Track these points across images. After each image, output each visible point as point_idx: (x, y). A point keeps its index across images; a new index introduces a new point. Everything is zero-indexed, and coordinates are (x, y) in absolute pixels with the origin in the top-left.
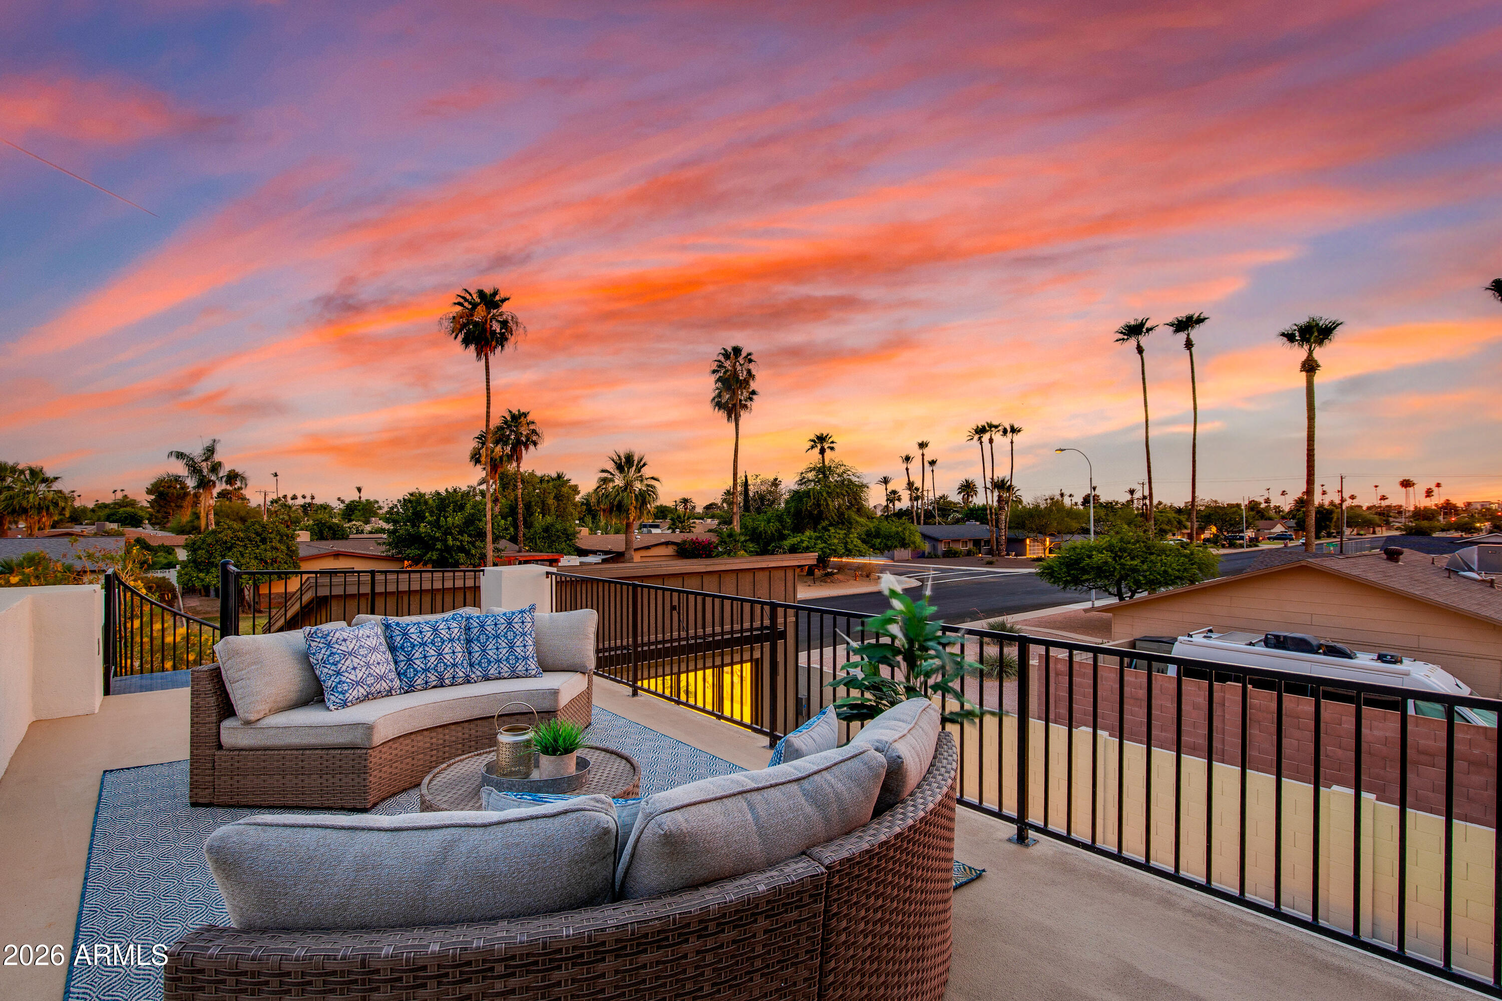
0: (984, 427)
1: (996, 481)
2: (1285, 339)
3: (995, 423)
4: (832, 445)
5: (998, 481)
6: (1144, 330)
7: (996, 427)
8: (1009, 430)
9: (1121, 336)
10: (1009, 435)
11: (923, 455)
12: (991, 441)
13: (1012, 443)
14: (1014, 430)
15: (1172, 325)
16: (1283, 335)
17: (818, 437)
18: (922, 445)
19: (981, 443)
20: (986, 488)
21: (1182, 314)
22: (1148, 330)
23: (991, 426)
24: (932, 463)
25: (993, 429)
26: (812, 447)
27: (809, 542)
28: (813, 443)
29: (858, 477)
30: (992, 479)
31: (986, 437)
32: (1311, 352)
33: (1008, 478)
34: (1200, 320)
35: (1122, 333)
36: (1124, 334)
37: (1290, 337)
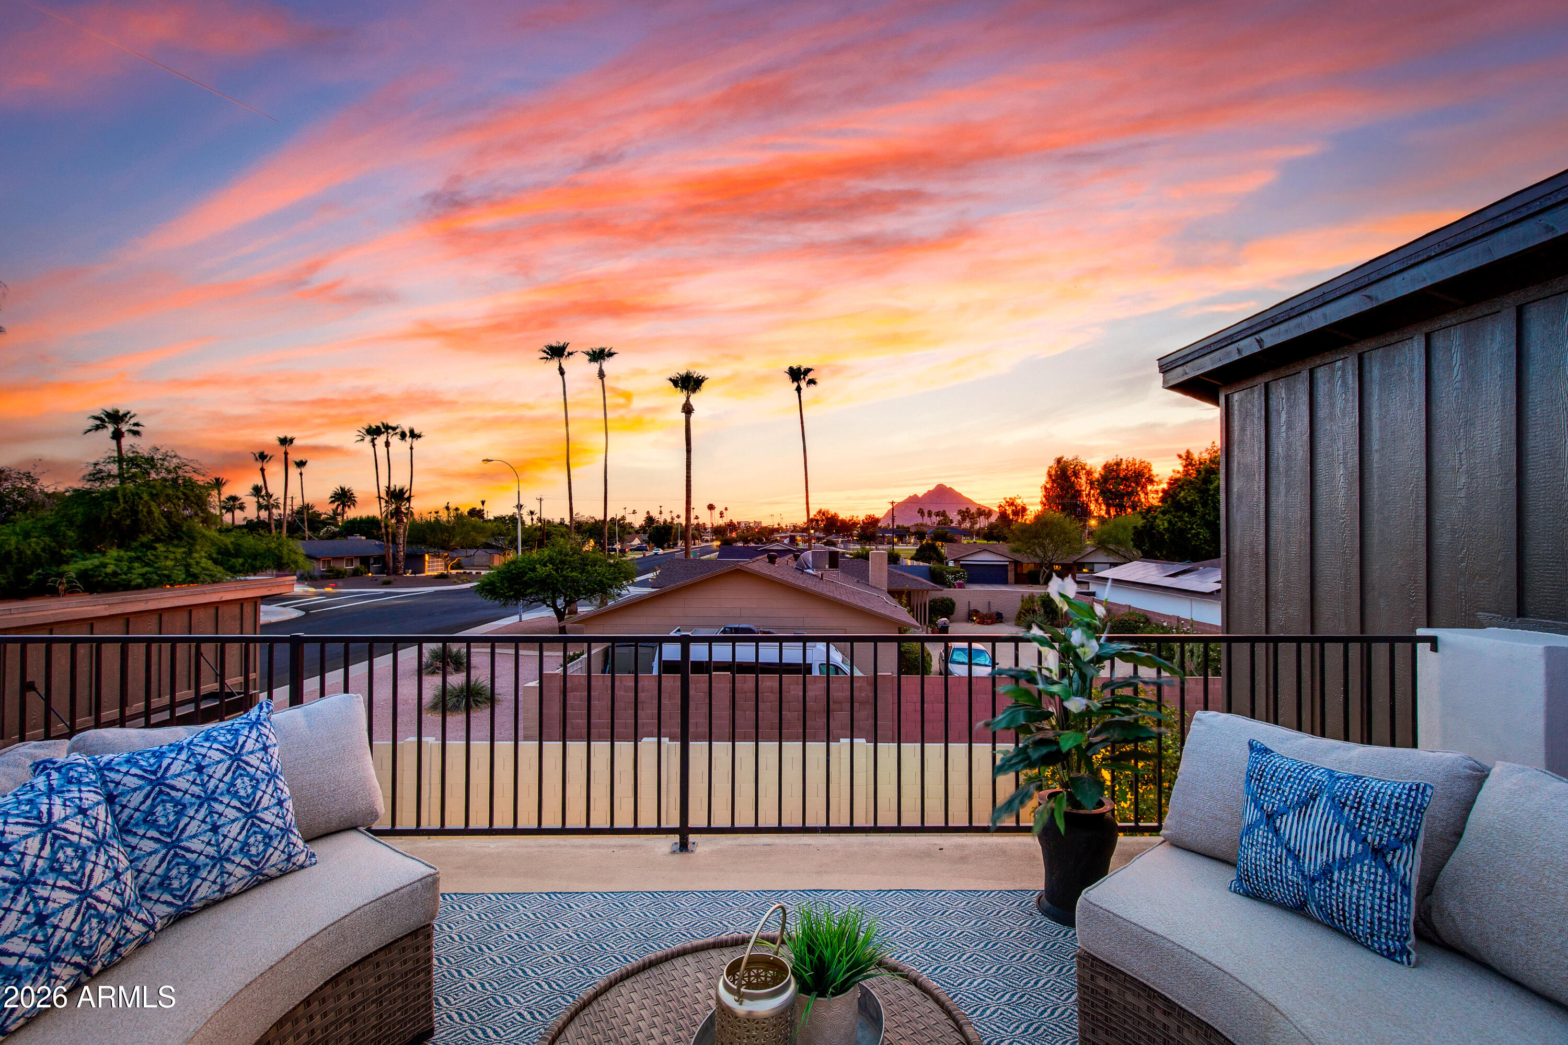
0: (378, 427)
1: (392, 489)
2: (672, 384)
3: (393, 424)
4: (136, 428)
5: (395, 490)
6: (566, 353)
7: (394, 429)
8: (408, 434)
9: (545, 355)
10: (409, 439)
11: (286, 454)
12: (387, 444)
13: (411, 448)
14: (413, 435)
15: (588, 354)
16: (671, 380)
17: (108, 415)
18: (284, 441)
19: (374, 445)
20: (380, 498)
21: (597, 347)
22: (570, 354)
23: (387, 427)
24: (301, 464)
25: (390, 431)
26: (97, 428)
27: (116, 565)
28: (98, 422)
29: (204, 475)
30: (389, 488)
31: (381, 440)
32: (688, 398)
33: (408, 487)
34: (611, 354)
35: (545, 351)
36: (548, 353)
37: (675, 382)
